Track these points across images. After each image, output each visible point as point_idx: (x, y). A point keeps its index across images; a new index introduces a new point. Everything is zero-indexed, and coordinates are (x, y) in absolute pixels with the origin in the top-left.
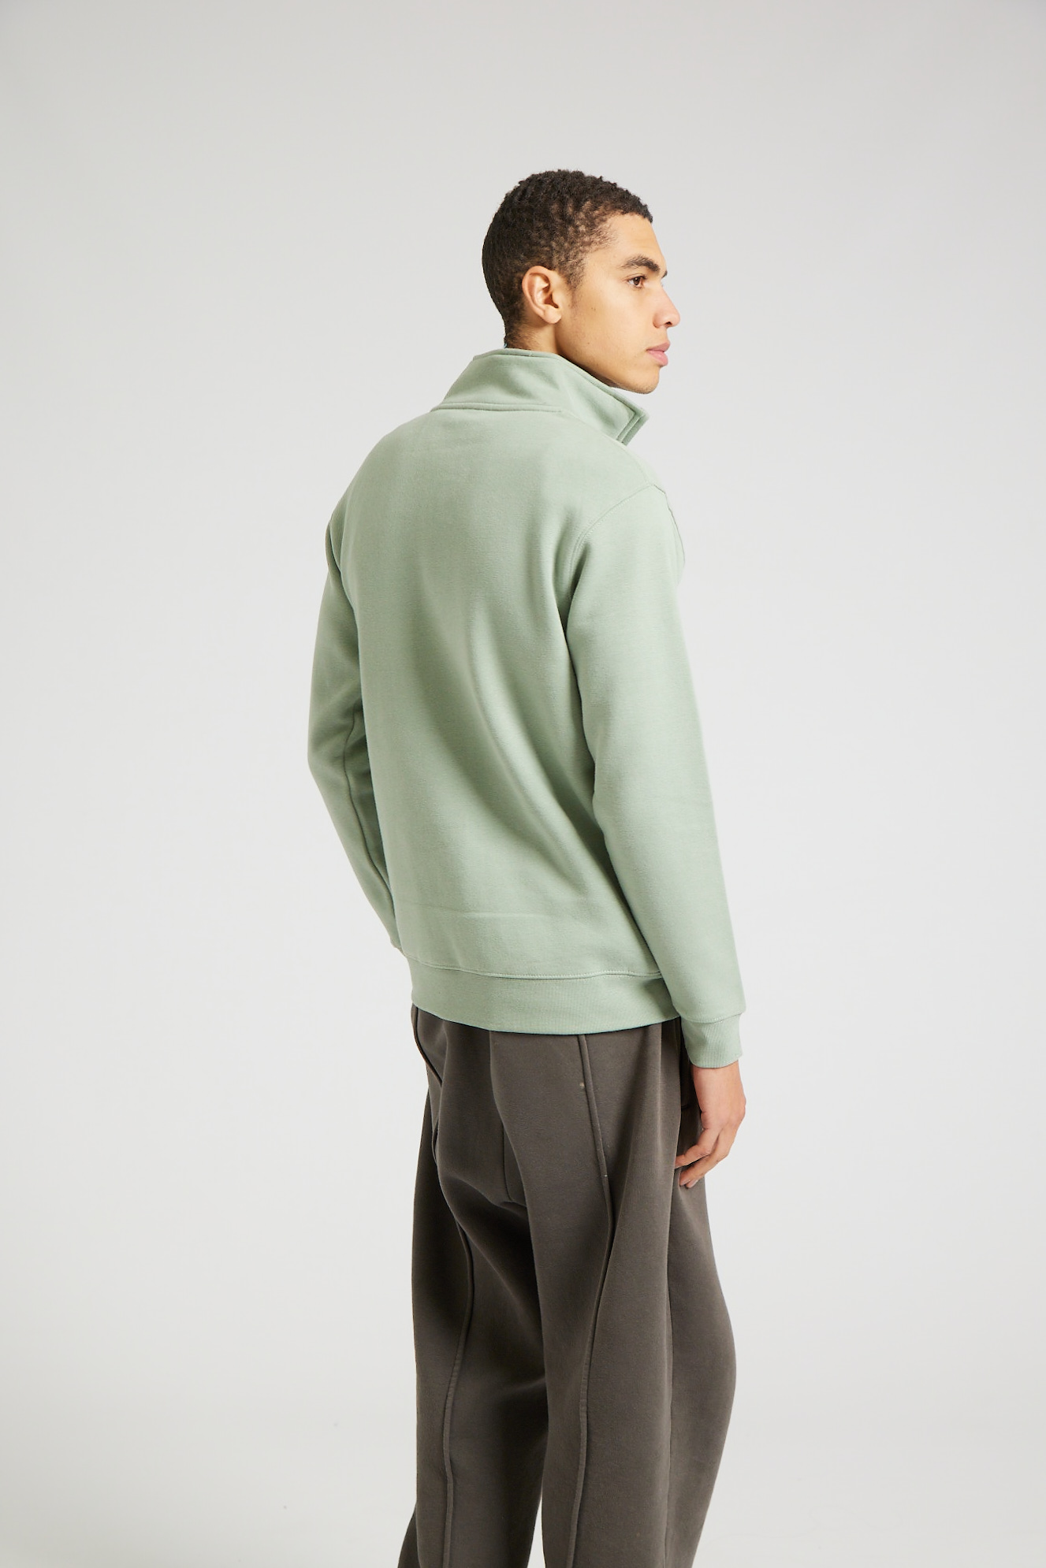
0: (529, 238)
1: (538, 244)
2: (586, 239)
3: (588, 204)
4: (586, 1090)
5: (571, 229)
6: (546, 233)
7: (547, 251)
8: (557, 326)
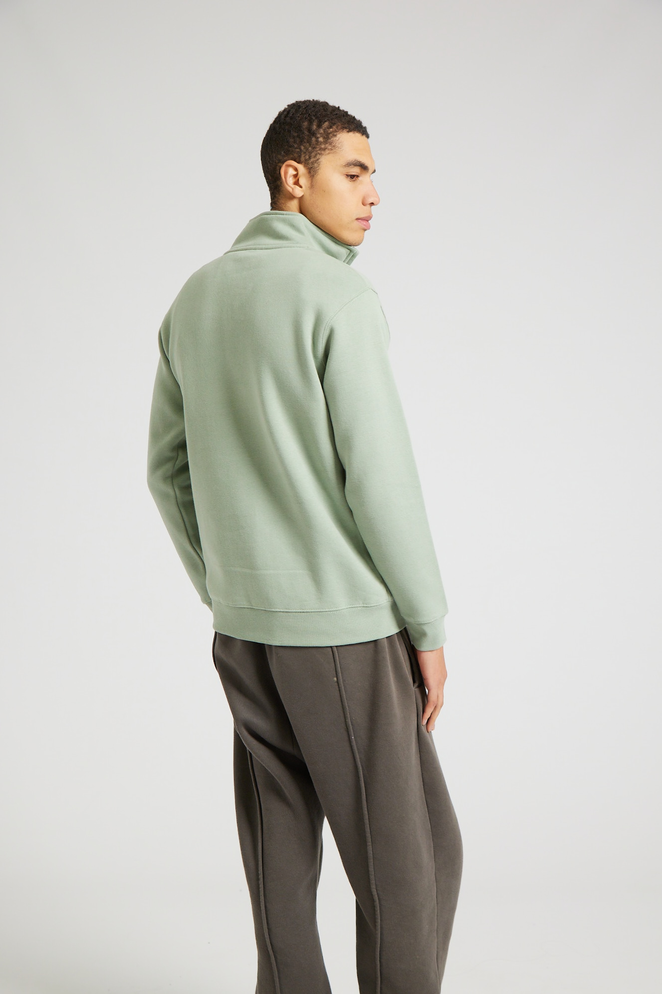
0: (288, 142)
1: (291, 146)
2: (323, 146)
3: (326, 124)
5: (314, 139)
6: (298, 140)
7: (298, 151)
8: (301, 199)
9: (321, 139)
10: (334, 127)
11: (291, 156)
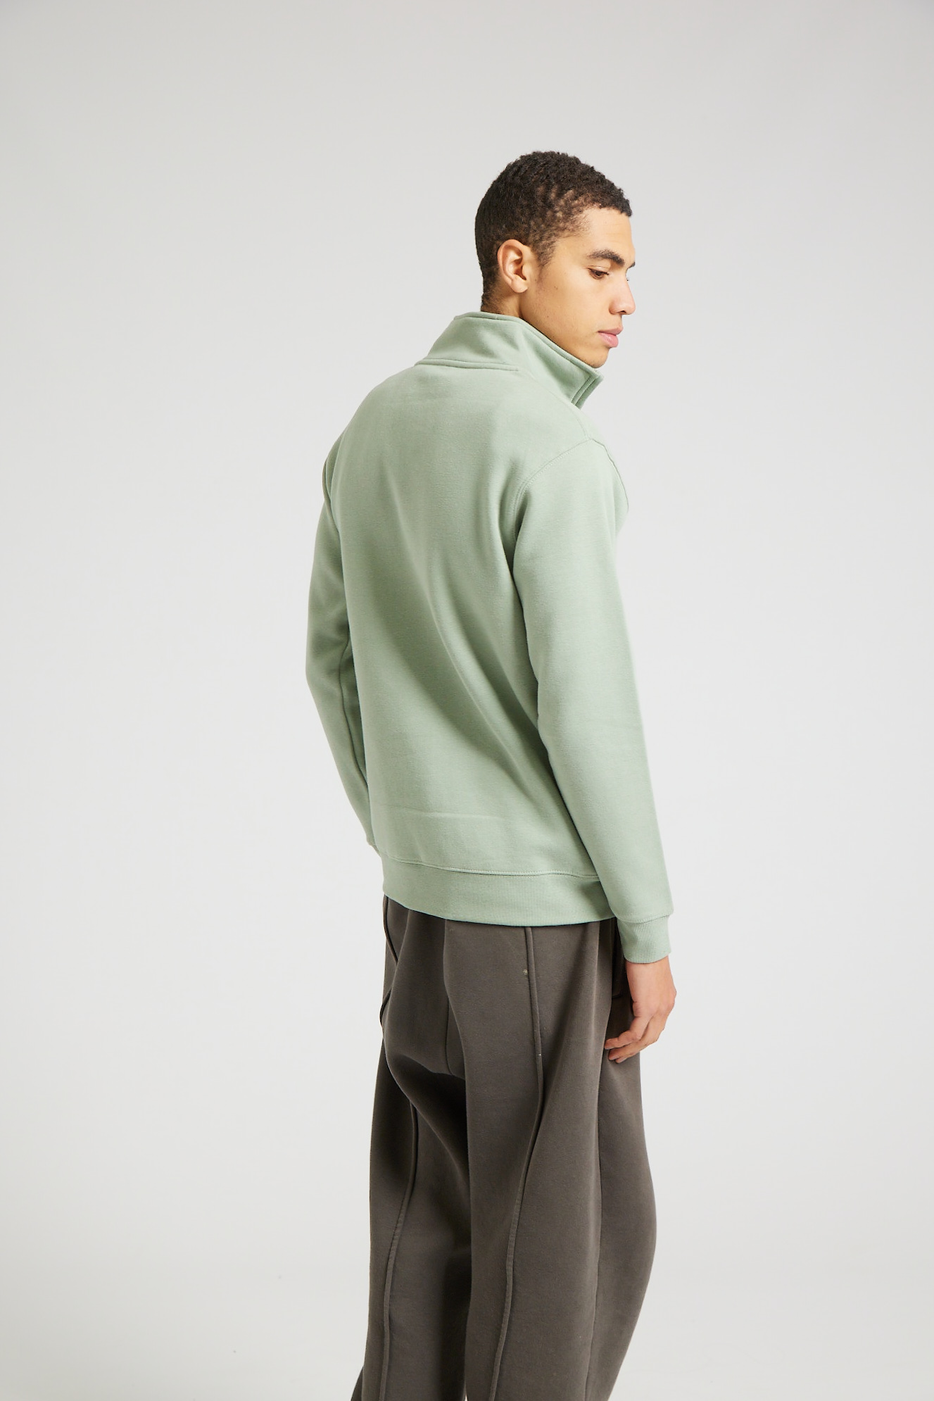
0: (513, 212)
1: (518, 219)
2: (561, 225)
3: (571, 192)
4: (529, 976)
5: (549, 213)
6: (527, 212)
7: (525, 228)
8: (522, 296)
9: (560, 215)
10: (581, 199)
11: (516, 233)
